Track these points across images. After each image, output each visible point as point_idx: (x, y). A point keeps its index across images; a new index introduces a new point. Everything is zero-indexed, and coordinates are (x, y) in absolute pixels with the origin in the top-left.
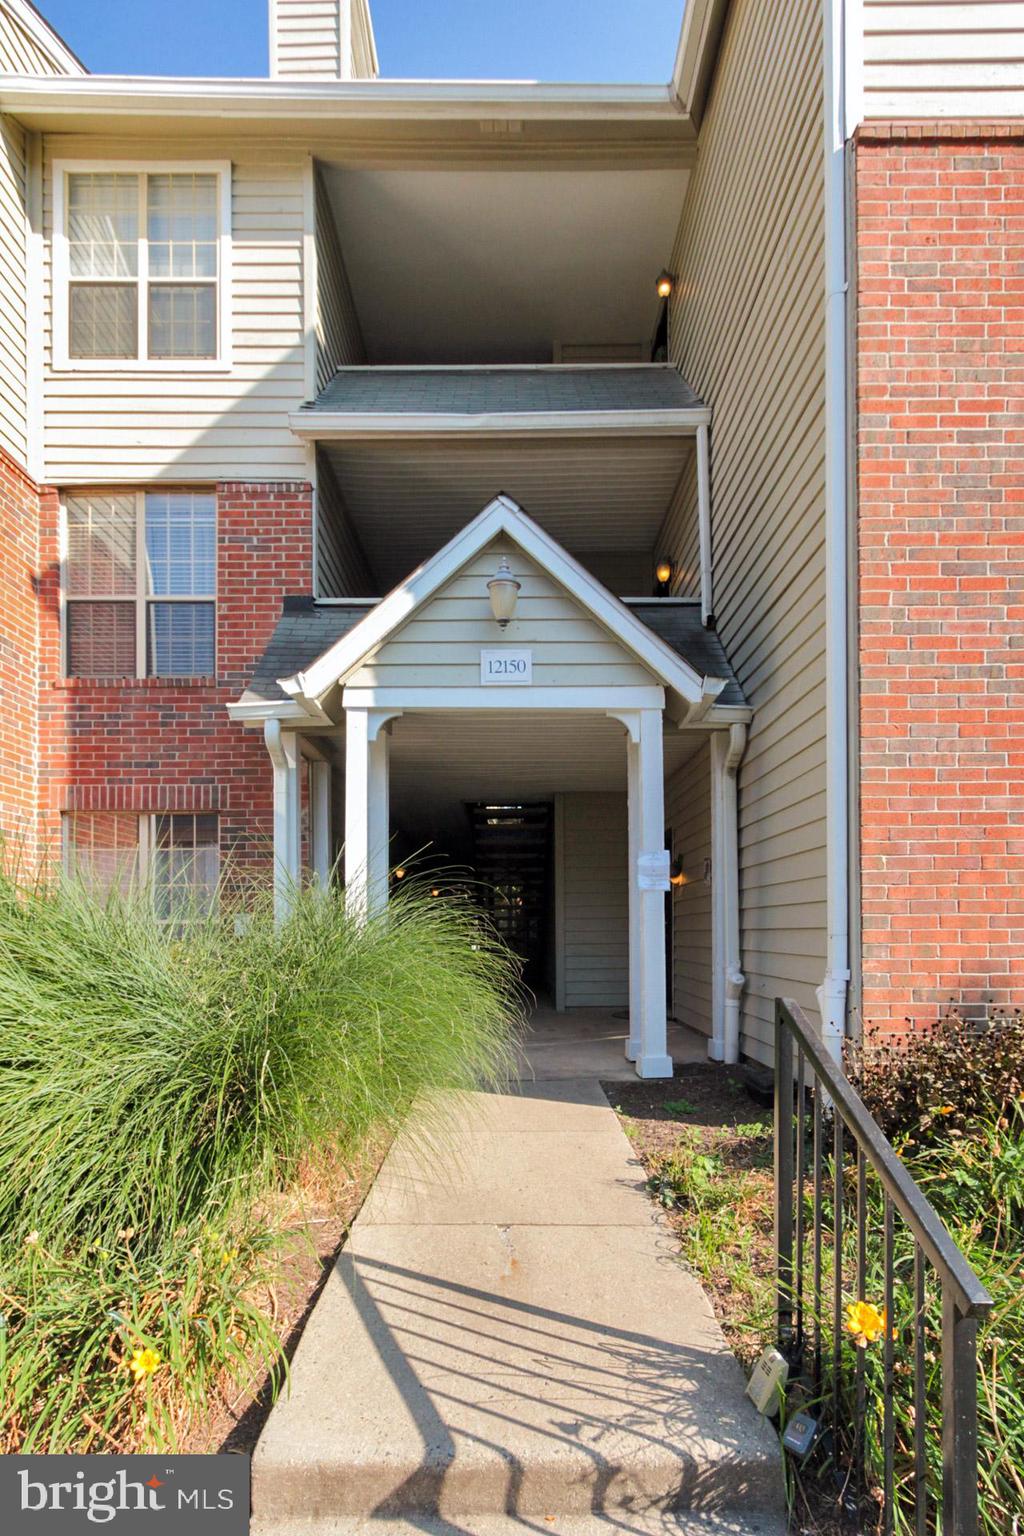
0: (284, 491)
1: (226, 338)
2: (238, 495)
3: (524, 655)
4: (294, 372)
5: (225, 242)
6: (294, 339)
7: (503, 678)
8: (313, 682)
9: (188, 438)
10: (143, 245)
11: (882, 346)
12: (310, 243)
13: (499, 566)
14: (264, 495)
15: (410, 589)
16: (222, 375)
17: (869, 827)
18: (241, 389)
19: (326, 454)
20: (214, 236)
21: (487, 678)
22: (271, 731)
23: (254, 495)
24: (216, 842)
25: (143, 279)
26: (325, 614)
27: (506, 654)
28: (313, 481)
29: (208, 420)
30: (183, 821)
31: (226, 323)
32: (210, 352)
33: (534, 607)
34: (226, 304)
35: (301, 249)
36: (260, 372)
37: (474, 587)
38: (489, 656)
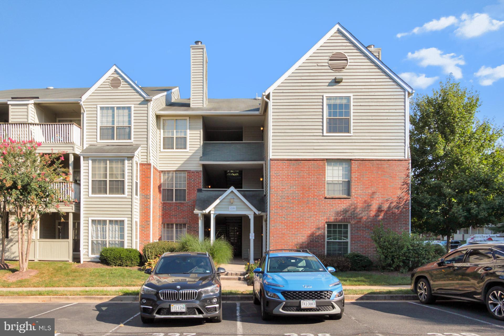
0: (197, 172)
1: (188, 146)
2: (190, 172)
3: (235, 207)
4: (199, 151)
5: (188, 131)
6: (199, 146)
7: (233, 210)
8: (207, 211)
9: (182, 162)
10: (175, 131)
11: (273, 182)
12: (202, 131)
13: (232, 194)
14: (194, 172)
15: (219, 199)
16: (187, 152)
17: (271, 234)
18: (191, 154)
19: (204, 166)
20: (187, 129)
21: (230, 210)
22: (200, 215)
23: (193, 172)
24: (186, 228)
25: (175, 136)
26: (204, 192)
27: (232, 207)
28: (202, 170)
29: (185, 159)
30: (181, 225)
31: (188, 143)
32: (185, 148)
33: (236, 200)
34: (188, 140)
35: (200, 131)
36: (193, 151)
37: (229, 197)
38: (230, 207)
